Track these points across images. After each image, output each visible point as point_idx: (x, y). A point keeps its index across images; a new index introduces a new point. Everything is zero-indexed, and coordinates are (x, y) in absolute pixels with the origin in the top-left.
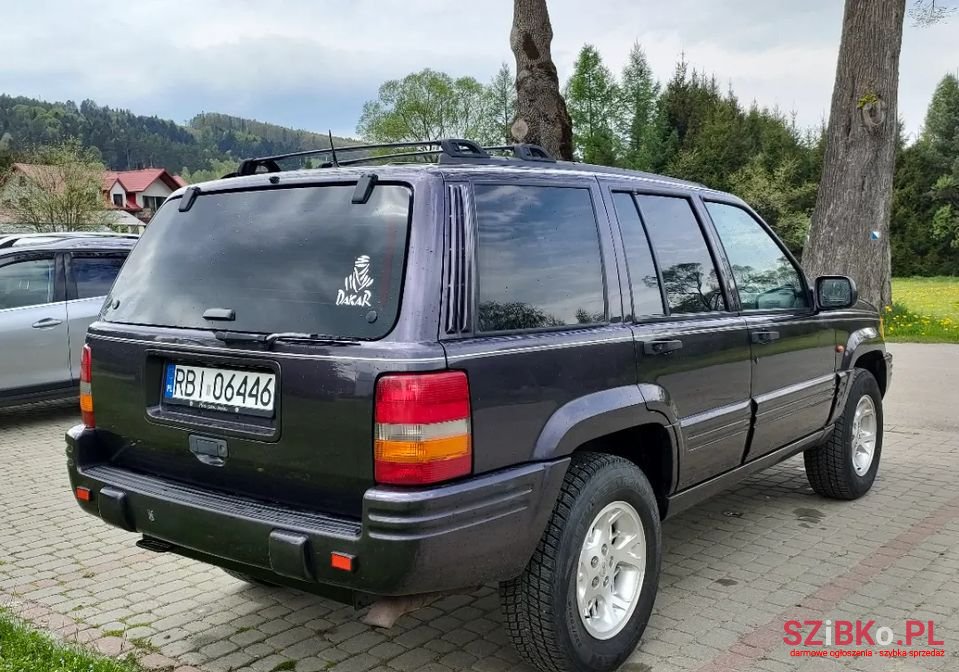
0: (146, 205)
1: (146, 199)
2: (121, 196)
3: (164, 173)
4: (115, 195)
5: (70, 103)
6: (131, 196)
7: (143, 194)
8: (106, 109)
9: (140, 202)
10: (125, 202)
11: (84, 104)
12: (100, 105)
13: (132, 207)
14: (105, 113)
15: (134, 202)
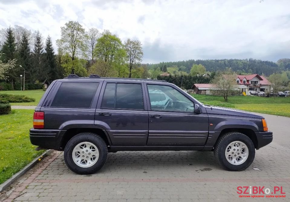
0: (252, 83)
1: (252, 82)
2: (245, 81)
3: (257, 75)
4: (244, 81)
5: (247, 59)
6: (248, 81)
7: (251, 80)
8: (255, 60)
9: (250, 82)
10: (246, 82)
11: (250, 59)
12: (254, 59)
13: (248, 84)
14: (254, 61)
15: (249, 82)
